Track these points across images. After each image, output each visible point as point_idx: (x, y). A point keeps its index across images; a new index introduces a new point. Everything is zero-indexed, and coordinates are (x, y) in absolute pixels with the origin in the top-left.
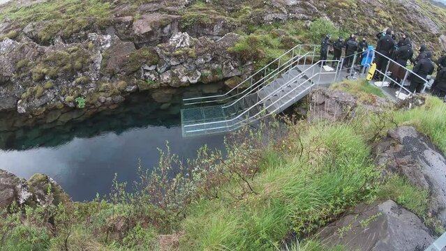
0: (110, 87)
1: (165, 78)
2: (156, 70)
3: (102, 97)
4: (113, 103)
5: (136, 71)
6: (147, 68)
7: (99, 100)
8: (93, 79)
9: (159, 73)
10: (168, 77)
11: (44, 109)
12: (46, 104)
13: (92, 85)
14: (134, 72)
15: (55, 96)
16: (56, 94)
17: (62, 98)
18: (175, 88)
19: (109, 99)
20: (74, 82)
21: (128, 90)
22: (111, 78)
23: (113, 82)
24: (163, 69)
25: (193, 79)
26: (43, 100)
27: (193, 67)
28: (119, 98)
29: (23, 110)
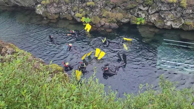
0: (110, 15)
1: (153, 19)
2: (147, 11)
3: (103, 21)
4: (110, 28)
5: (132, 9)
6: (142, 8)
7: (100, 23)
8: (99, 6)
9: (149, 14)
10: (155, 18)
11: (57, 16)
12: (59, 13)
13: (97, 10)
14: (131, 9)
15: (68, 10)
16: (69, 8)
17: (73, 14)
18: (159, 28)
19: (107, 24)
20: (85, 4)
21: (123, 21)
22: (112, 9)
23: (113, 12)
24: (153, 12)
25: (176, 25)
26: (58, 10)
27: (179, 15)
28: (114, 25)
29: (41, 13)
